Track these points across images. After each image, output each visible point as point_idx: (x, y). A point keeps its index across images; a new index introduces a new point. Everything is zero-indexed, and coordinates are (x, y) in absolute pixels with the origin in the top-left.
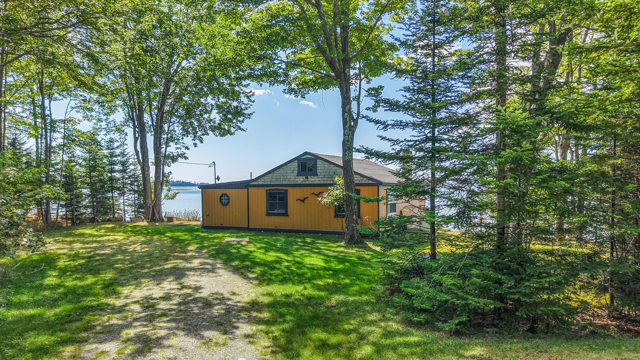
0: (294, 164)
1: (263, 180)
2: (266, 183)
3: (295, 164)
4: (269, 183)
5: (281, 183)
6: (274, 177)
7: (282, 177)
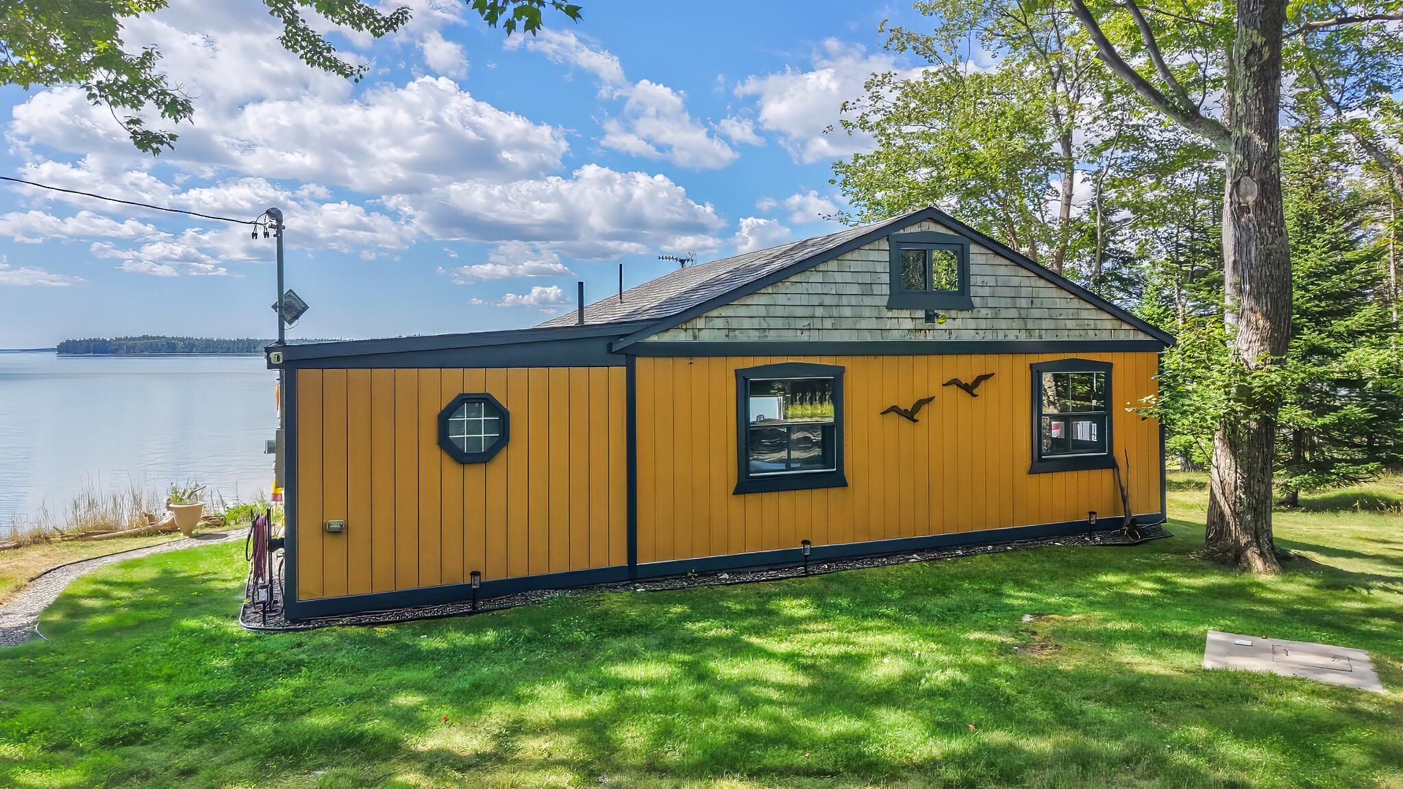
0: (874, 256)
1: (719, 323)
2: (741, 337)
3: (879, 255)
4: (754, 337)
5: (815, 337)
6: (779, 311)
7: (819, 312)
